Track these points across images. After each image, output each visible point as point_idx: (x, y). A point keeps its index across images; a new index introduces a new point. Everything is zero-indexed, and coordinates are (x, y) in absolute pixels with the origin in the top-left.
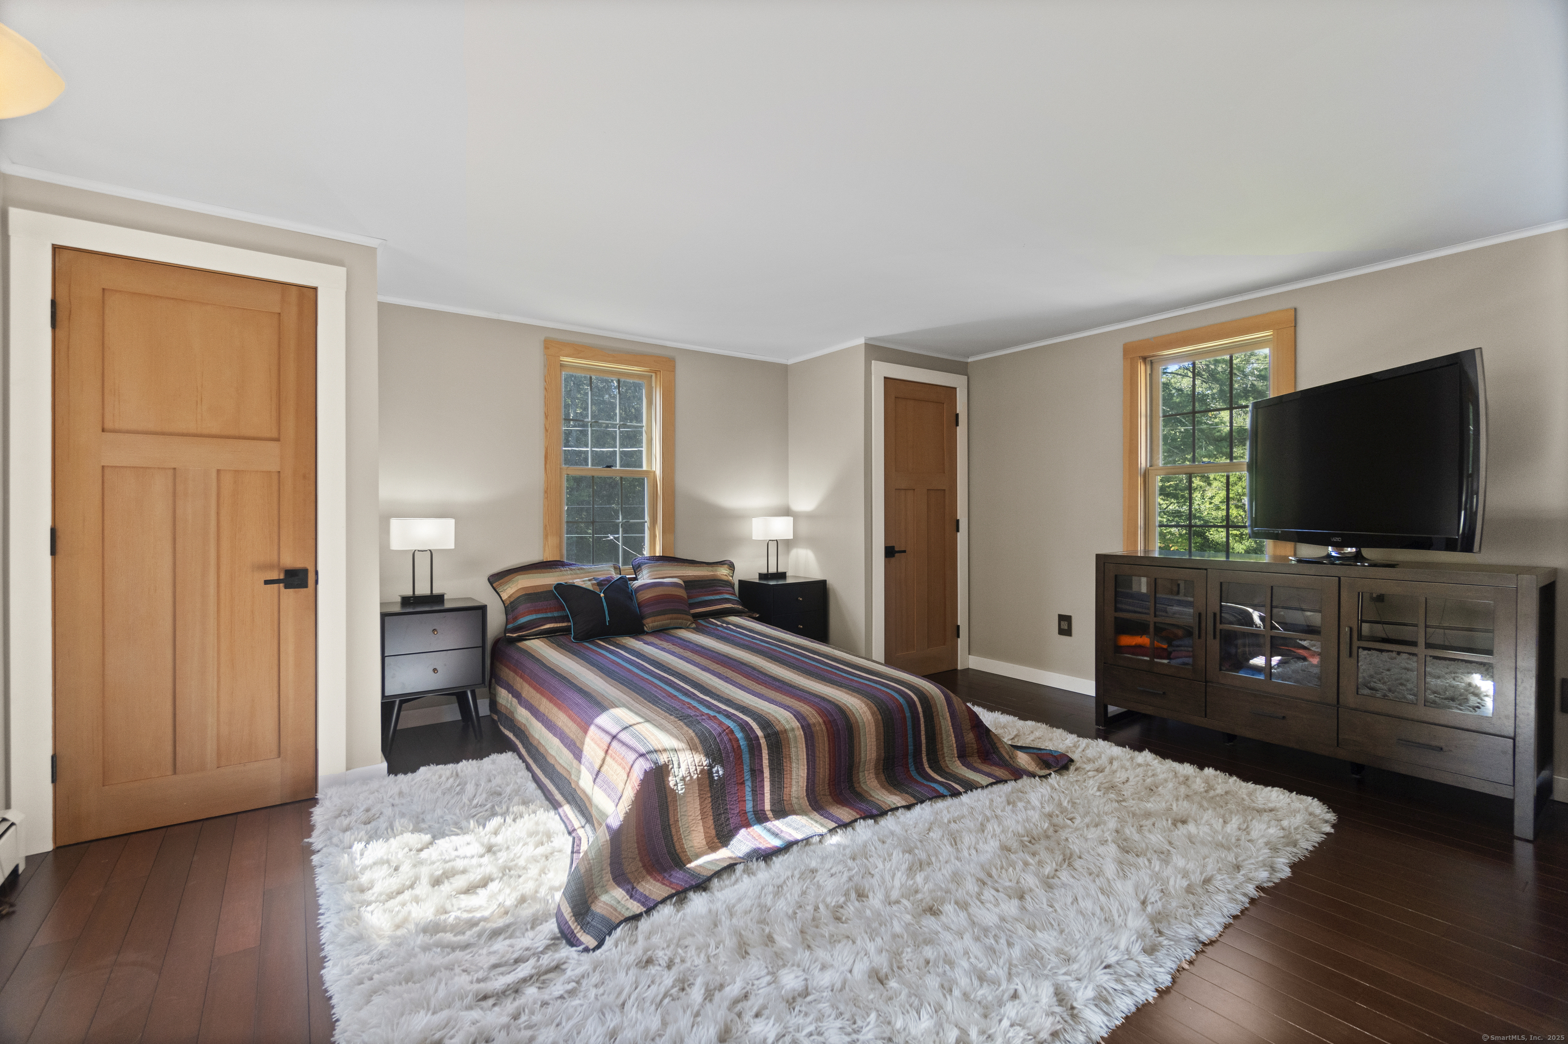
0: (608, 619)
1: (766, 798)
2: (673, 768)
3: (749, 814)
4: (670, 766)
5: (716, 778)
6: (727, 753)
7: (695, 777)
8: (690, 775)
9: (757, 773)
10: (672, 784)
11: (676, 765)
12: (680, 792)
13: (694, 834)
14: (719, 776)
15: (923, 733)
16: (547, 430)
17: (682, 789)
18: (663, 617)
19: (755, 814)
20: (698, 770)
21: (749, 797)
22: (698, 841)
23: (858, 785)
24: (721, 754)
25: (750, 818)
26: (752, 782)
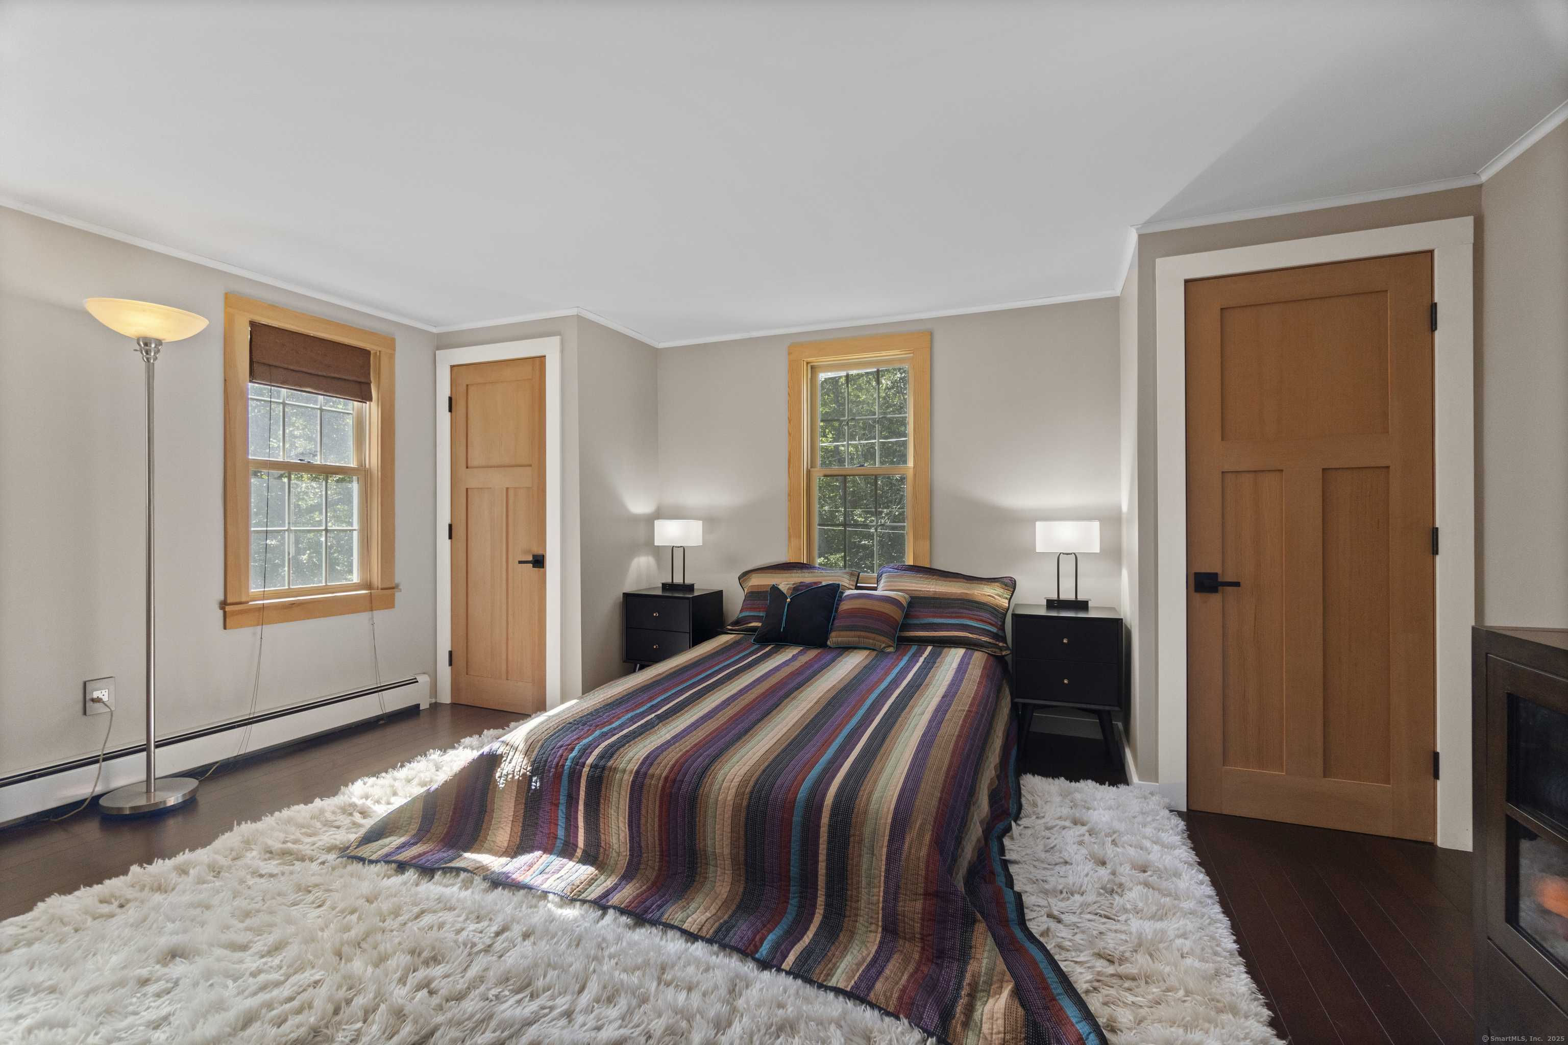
0: (783, 625)
1: (579, 834)
2: (505, 761)
3: (558, 841)
4: (504, 759)
5: (533, 787)
6: (550, 767)
7: (517, 777)
8: (513, 774)
9: (572, 800)
10: (498, 774)
11: (508, 760)
12: (501, 786)
13: (501, 831)
14: (536, 786)
15: (822, 857)
16: (790, 434)
17: (503, 784)
18: (848, 633)
19: (564, 844)
20: (521, 773)
21: (561, 822)
22: (501, 839)
23: (702, 880)
24: (545, 765)
25: (557, 845)
26: (567, 808)
